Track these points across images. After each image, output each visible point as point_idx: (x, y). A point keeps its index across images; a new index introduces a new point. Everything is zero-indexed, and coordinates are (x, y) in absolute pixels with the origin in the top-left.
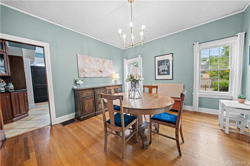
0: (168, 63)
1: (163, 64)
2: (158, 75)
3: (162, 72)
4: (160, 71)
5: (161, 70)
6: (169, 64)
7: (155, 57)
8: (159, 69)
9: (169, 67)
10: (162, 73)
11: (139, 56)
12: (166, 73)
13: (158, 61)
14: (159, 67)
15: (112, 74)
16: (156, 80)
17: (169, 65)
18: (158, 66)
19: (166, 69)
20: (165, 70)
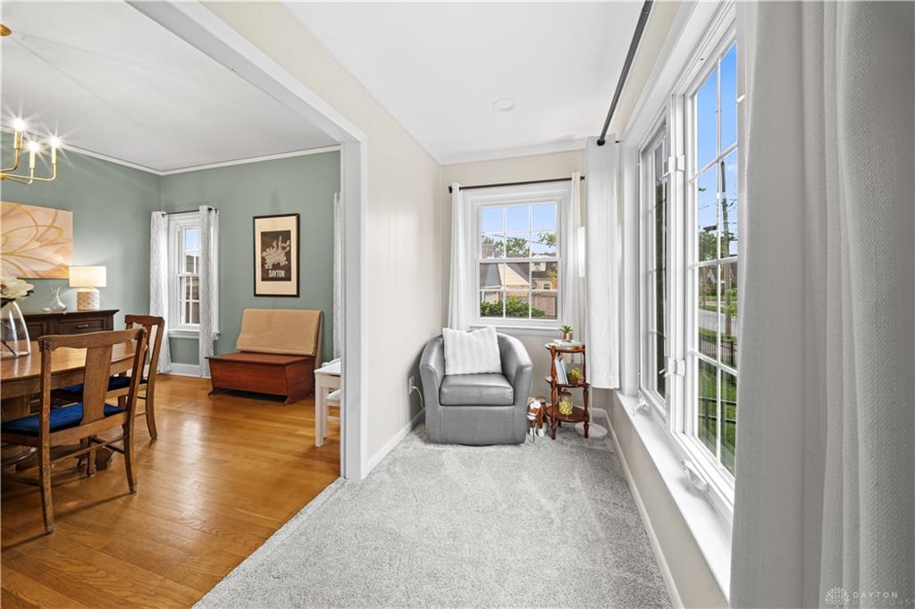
0: (288, 243)
1: (274, 244)
2: (263, 279)
3: (272, 270)
4: (267, 267)
5: (269, 265)
6: (290, 246)
7: (255, 218)
8: (263, 260)
9: (288, 255)
10: (272, 274)
11: (200, 208)
12: (282, 274)
13: (262, 233)
14: (264, 254)
15: (67, 267)
16: (256, 295)
17: (288, 248)
18: (263, 250)
19: (283, 261)
20: (279, 263)
